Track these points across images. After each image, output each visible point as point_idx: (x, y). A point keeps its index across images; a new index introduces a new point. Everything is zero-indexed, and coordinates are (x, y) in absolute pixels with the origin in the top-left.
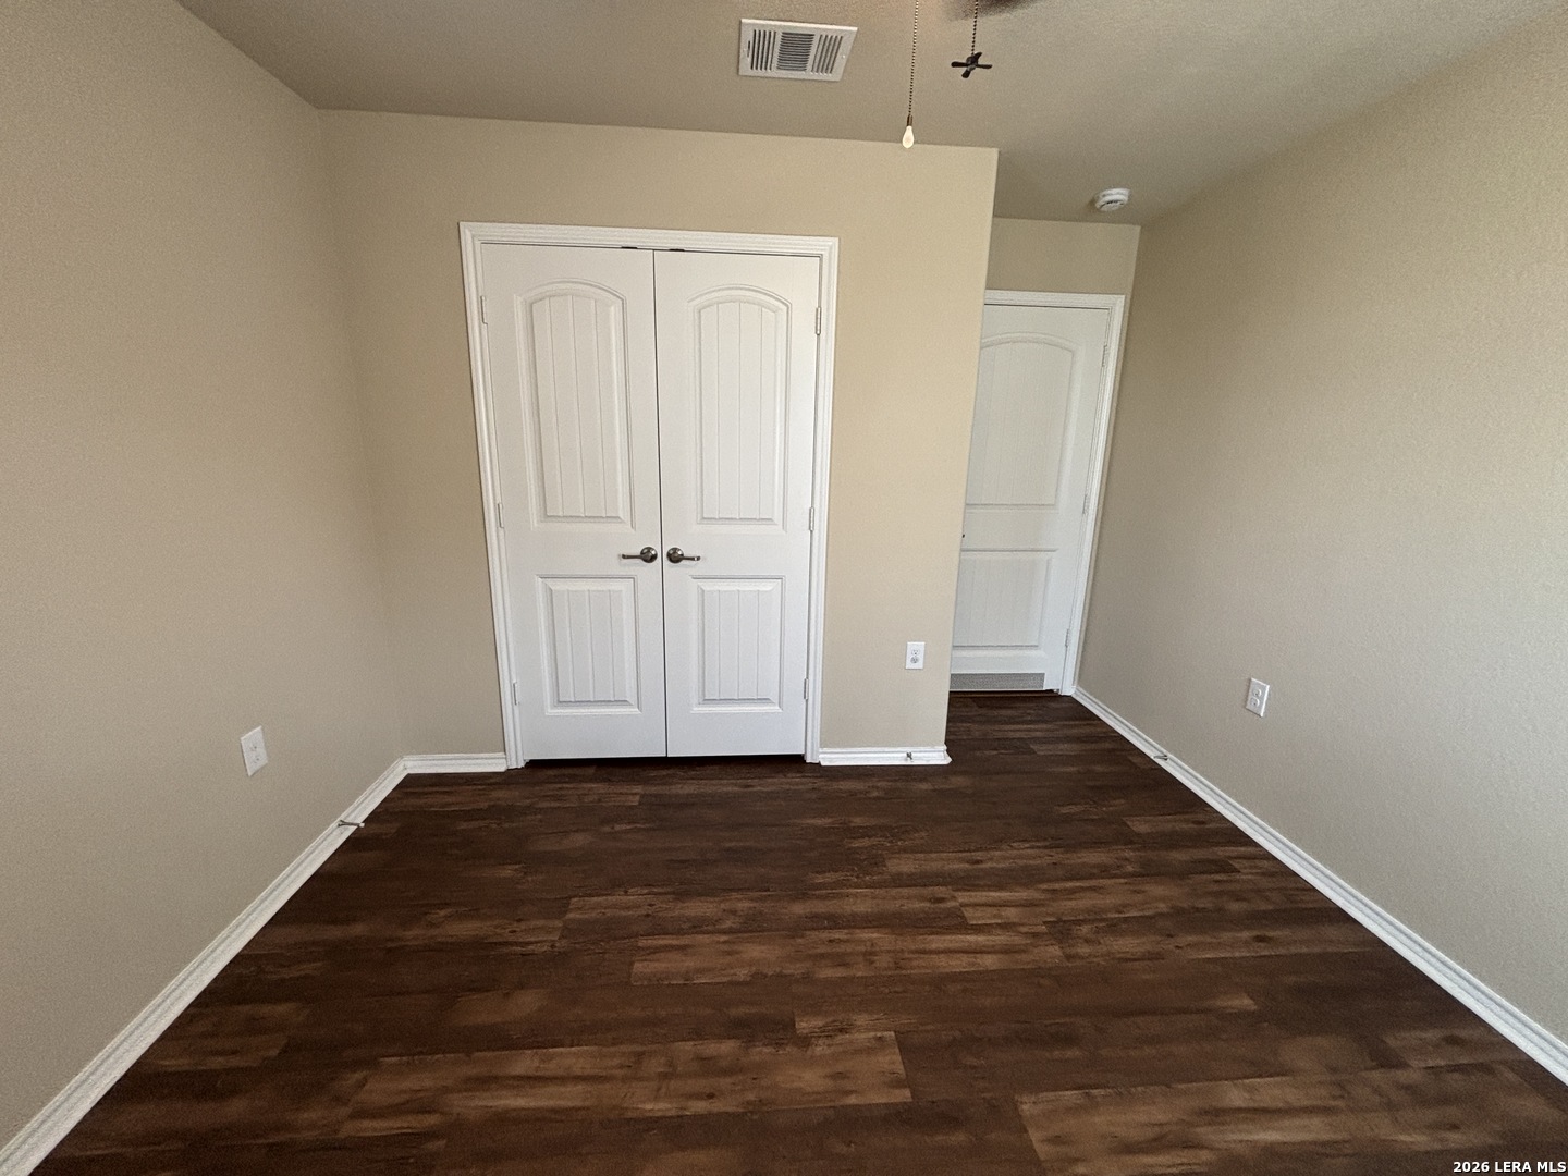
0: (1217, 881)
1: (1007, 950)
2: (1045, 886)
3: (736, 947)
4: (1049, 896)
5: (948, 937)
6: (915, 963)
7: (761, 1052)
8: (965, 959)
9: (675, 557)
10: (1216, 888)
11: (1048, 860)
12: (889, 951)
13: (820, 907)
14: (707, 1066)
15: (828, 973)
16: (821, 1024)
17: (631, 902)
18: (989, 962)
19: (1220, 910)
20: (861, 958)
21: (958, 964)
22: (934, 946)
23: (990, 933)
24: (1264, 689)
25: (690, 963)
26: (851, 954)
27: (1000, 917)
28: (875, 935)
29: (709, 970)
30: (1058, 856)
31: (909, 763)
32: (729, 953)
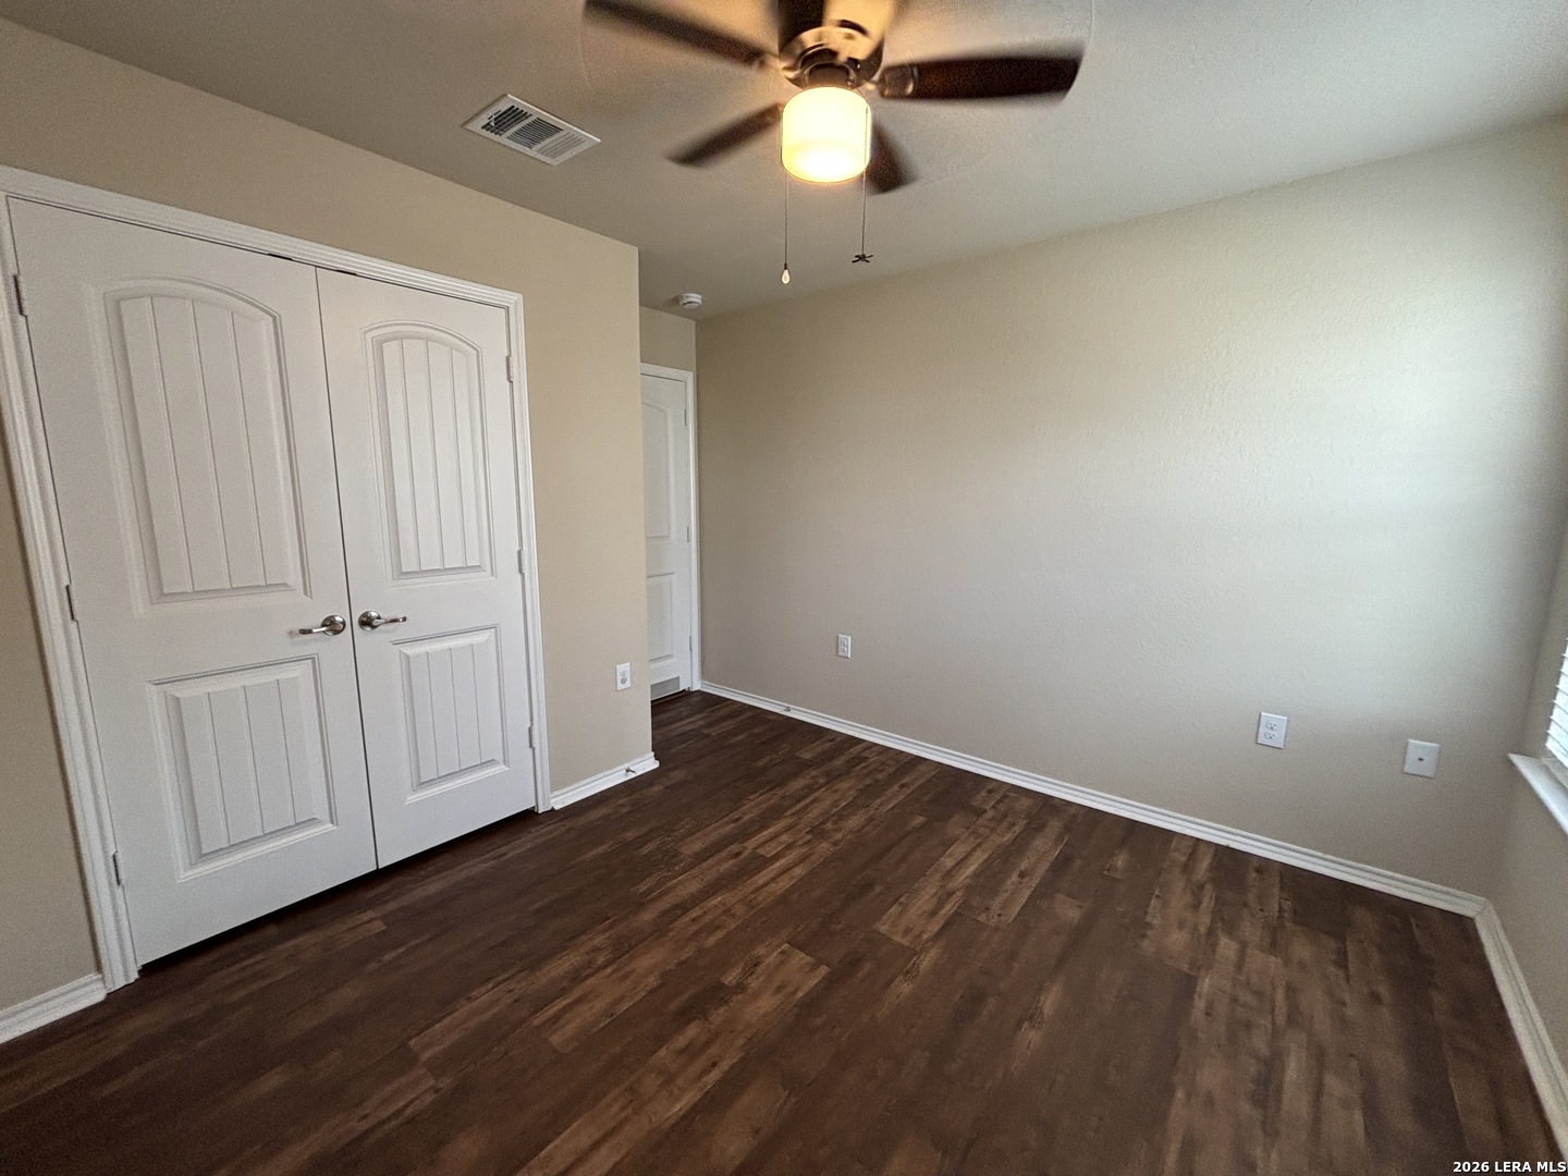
0: (864, 768)
1: (803, 859)
2: (789, 813)
3: (628, 969)
4: (795, 817)
5: (765, 872)
6: (760, 898)
7: (719, 1015)
8: (786, 878)
9: (366, 622)
10: (865, 771)
11: (776, 798)
12: (737, 902)
13: (663, 905)
14: (690, 1052)
15: (712, 940)
16: (739, 971)
17: (485, 1003)
18: (799, 871)
19: (877, 781)
20: (724, 917)
21: (784, 884)
22: (761, 882)
23: (784, 856)
24: (847, 639)
25: (599, 1005)
26: (716, 919)
27: (780, 844)
28: (719, 899)
29: (622, 998)
30: (780, 792)
31: (632, 776)
32: (626, 976)
